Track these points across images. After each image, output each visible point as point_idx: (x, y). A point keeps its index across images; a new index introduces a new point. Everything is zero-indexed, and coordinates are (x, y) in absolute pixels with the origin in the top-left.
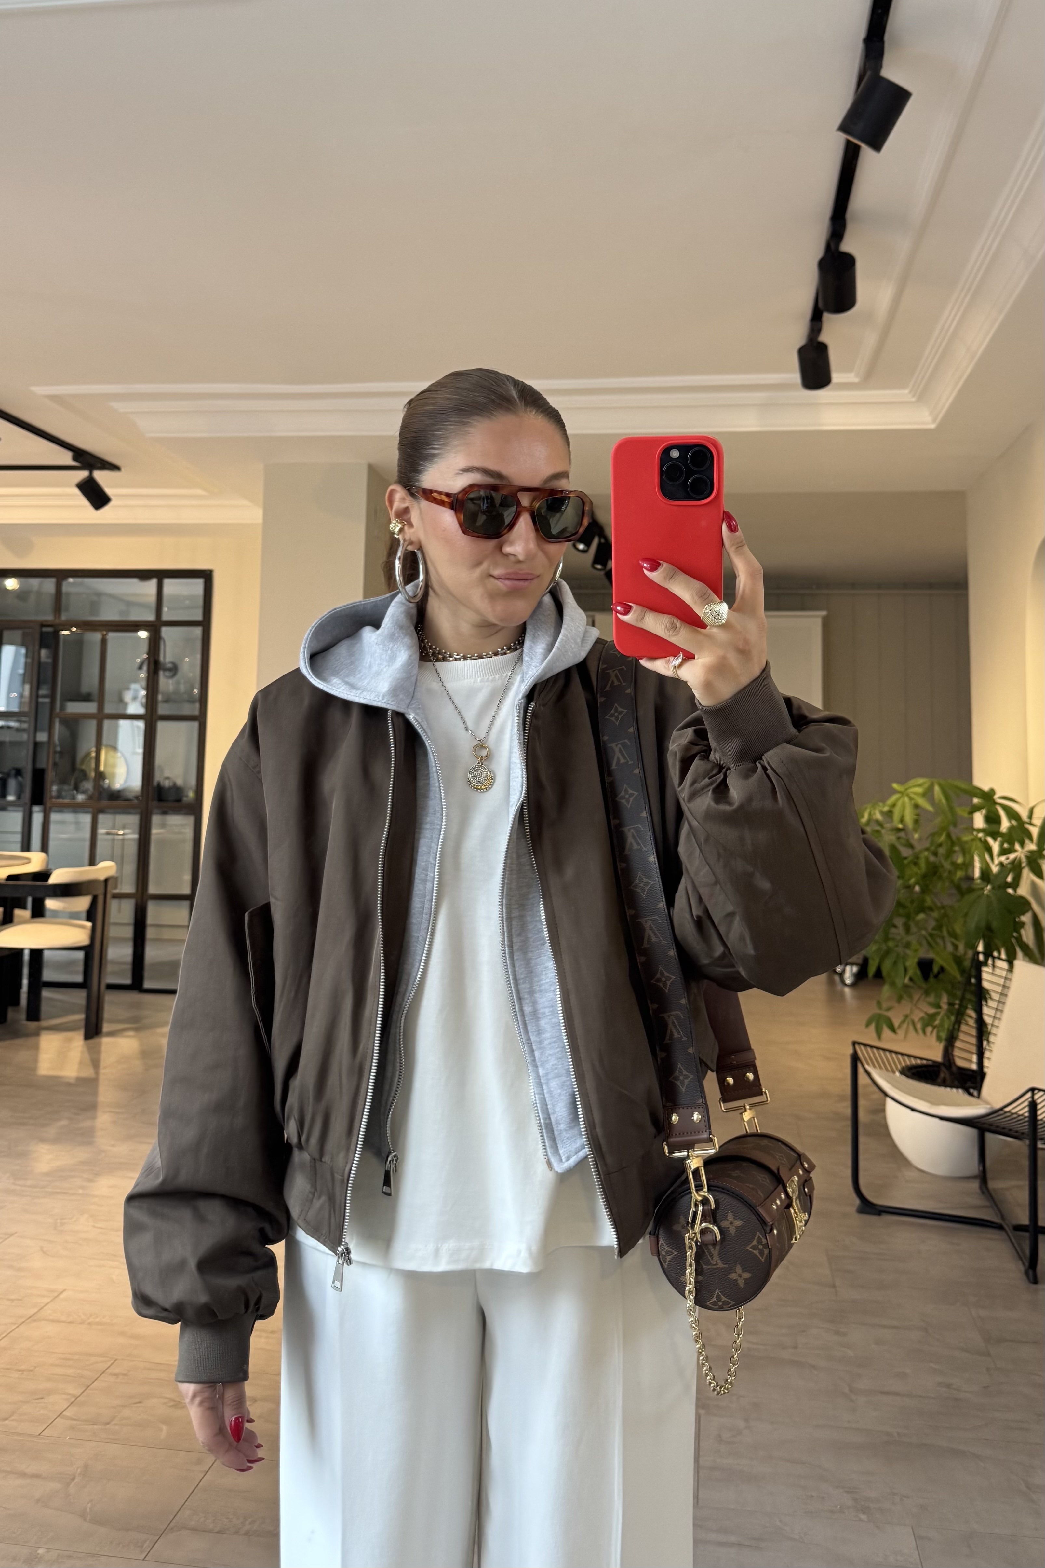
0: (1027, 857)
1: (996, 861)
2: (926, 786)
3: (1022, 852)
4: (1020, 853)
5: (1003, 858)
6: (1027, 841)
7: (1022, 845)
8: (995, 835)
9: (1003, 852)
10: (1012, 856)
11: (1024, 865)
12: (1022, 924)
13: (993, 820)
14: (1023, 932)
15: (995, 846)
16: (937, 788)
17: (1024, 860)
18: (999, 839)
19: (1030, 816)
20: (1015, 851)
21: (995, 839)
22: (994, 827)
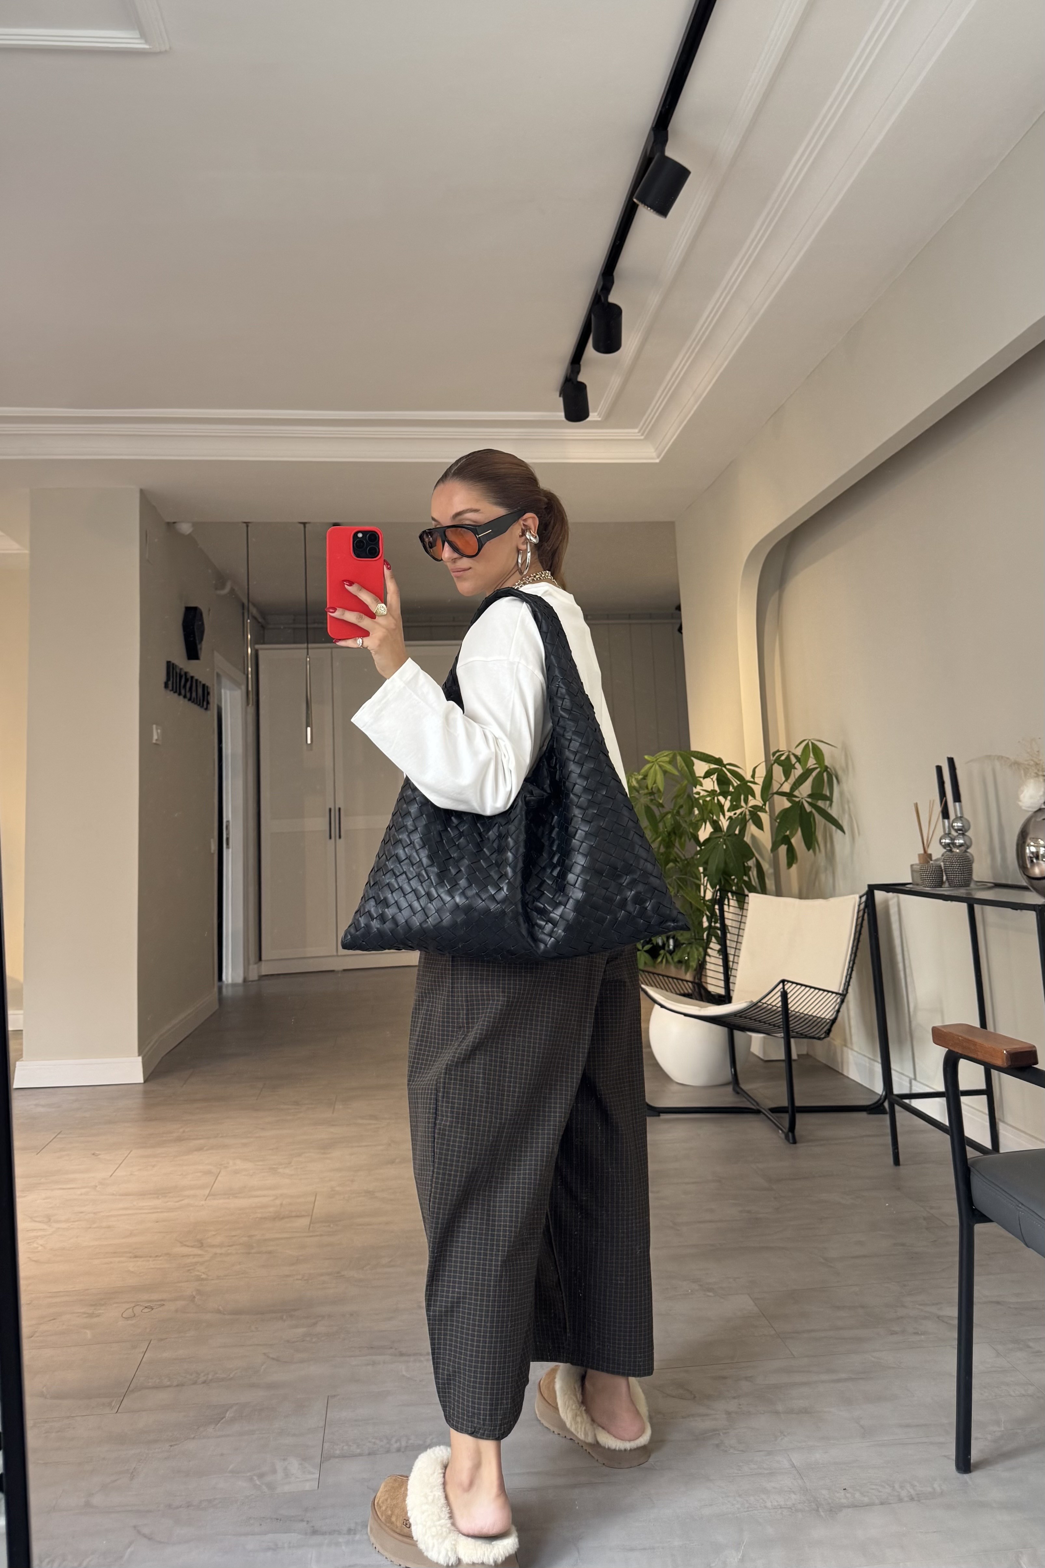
0: (749, 811)
1: (727, 817)
2: (671, 756)
3: (746, 808)
4: (744, 809)
5: (732, 813)
6: (750, 798)
7: (746, 802)
8: (725, 794)
9: (732, 808)
10: (738, 812)
11: (748, 817)
12: (750, 868)
13: (723, 781)
14: (750, 873)
15: (727, 804)
16: (679, 758)
17: (748, 813)
18: (729, 798)
19: (753, 776)
20: (742, 807)
21: (726, 798)
22: (725, 787)
